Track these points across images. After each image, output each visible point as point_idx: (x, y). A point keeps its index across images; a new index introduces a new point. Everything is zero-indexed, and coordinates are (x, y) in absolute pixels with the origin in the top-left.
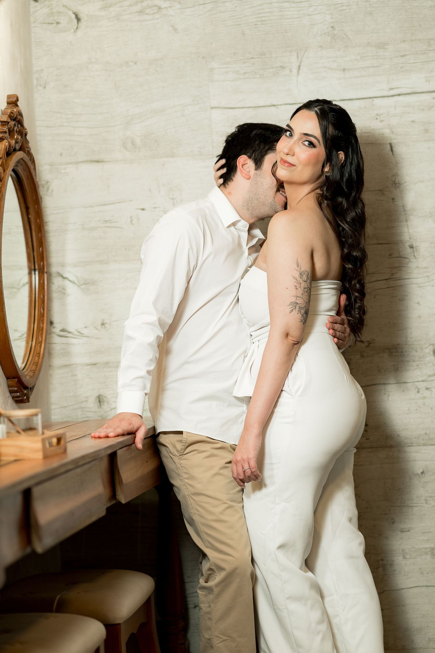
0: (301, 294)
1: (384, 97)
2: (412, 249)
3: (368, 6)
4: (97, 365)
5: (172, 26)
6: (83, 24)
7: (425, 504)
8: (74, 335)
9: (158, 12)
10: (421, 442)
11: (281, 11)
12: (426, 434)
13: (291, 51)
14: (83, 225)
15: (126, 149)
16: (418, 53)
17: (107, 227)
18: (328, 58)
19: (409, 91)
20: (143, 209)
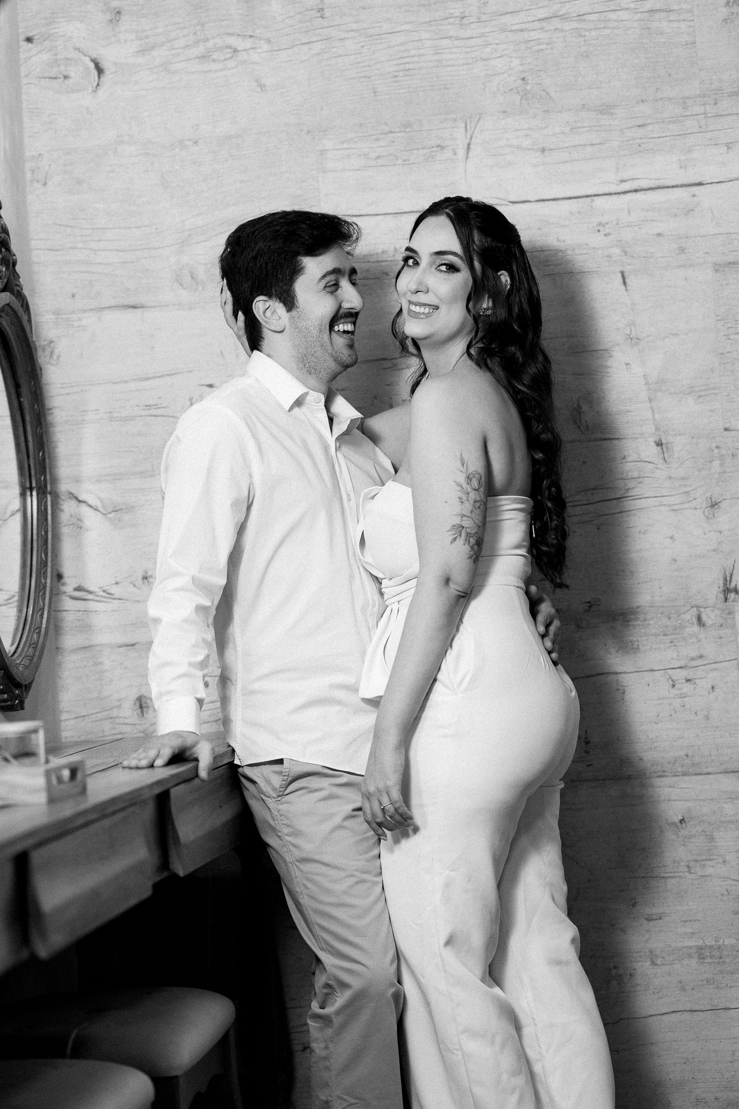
0: (470, 511)
1: (610, 194)
2: (659, 448)
3: (583, 43)
4: (137, 646)
5: (257, 81)
6: (107, 78)
7: (687, 874)
8: (97, 596)
9: (232, 57)
10: (680, 770)
11: (437, 53)
12: (687, 756)
13: (455, 120)
14: (111, 412)
15: (181, 285)
16: (667, 120)
17: (151, 416)
18: (516, 130)
19: (652, 184)
20: (211, 386)
